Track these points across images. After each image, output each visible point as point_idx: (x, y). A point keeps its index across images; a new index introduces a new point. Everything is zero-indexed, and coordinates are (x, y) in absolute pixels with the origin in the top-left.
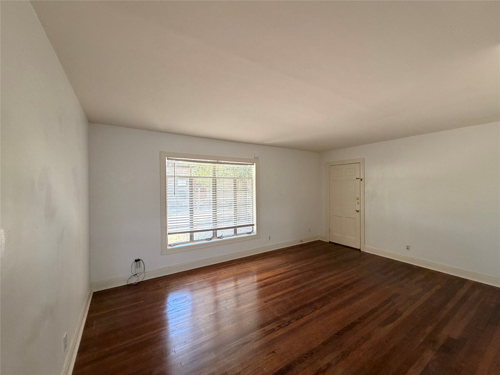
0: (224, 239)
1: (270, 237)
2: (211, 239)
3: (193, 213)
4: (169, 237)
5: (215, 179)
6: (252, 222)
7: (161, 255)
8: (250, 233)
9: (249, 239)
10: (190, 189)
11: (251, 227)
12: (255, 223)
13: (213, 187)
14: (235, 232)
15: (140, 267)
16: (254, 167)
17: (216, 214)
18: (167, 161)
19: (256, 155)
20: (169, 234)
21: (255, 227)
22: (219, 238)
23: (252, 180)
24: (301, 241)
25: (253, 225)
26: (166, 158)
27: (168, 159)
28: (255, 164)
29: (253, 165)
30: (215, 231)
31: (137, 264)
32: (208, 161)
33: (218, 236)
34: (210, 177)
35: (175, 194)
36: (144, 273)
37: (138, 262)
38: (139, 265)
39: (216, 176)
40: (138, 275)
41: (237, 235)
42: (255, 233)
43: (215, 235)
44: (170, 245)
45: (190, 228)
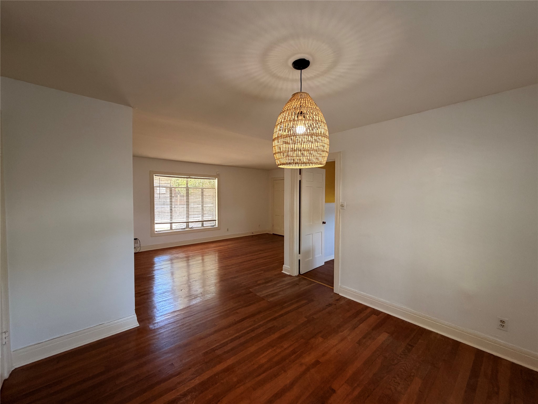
0: (194, 229)
1: (228, 229)
2: (184, 229)
3: (172, 211)
4: (156, 225)
5: (187, 189)
6: (215, 219)
7: (151, 237)
8: (214, 226)
9: (212, 229)
10: (170, 194)
11: (215, 221)
12: (217, 219)
13: (186, 192)
14: (203, 225)
15: (137, 243)
16: (216, 181)
17: (188, 216)
18: (154, 177)
19: (217, 173)
20: (156, 224)
21: (217, 222)
22: (190, 228)
23: (215, 190)
24: (252, 233)
25: (215, 220)
26: (154, 175)
27: (155, 176)
28: (217, 179)
29: (216, 179)
30: (187, 223)
31: (135, 241)
32: (183, 176)
33: (190, 227)
34: (184, 188)
35: (160, 198)
36: (140, 248)
37: (136, 240)
38: (137, 242)
39: (189, 187)
40: (136, 248)
41: (204, 227)
42: (217, 226)
43: (188, 226)
44: (157, 231)
45: (170, 220)
